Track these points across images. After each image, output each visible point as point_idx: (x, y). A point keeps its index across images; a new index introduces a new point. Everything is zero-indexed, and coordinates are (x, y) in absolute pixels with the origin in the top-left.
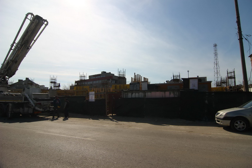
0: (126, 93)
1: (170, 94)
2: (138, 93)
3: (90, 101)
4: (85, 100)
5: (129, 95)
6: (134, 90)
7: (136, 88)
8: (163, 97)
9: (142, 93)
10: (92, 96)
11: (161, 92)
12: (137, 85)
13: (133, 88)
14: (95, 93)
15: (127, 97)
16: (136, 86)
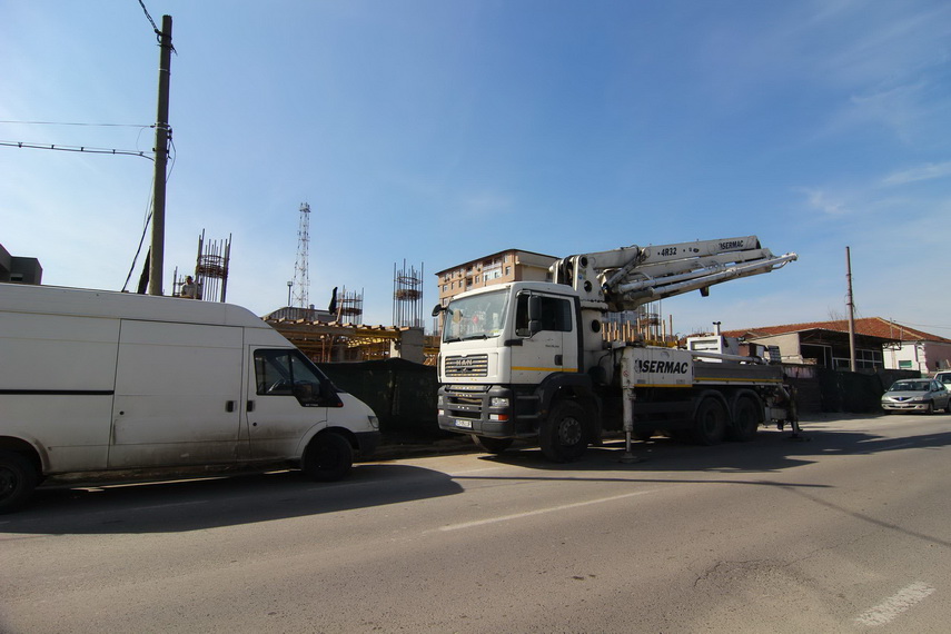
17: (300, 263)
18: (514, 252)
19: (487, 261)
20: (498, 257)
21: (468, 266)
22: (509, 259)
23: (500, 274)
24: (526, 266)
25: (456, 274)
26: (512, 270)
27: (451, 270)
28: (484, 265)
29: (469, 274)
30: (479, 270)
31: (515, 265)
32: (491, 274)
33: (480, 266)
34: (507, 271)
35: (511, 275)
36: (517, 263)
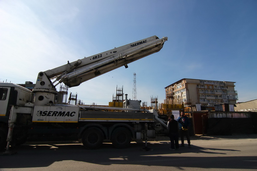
0: (212, 114)
9: (225, 114)
11: (238, 114)
15: (213, 117)
17: (134, 88)
18: (184, 79)
19: (177, 83)
20: (180, 81)
21: (173, 85)
22: (183, 81)
23: (181, 86)
24: (189, 83)
25: (170, 87)
26: (184, 85)
27: (169, 87)
28: (177, 84)
29: (173, 87)
30: (176, 86)
31: (185, 83)
32: (179, 87)
33: (176, 85)
34: (183, 85)
35: (184, 87)
36: (186, 82)
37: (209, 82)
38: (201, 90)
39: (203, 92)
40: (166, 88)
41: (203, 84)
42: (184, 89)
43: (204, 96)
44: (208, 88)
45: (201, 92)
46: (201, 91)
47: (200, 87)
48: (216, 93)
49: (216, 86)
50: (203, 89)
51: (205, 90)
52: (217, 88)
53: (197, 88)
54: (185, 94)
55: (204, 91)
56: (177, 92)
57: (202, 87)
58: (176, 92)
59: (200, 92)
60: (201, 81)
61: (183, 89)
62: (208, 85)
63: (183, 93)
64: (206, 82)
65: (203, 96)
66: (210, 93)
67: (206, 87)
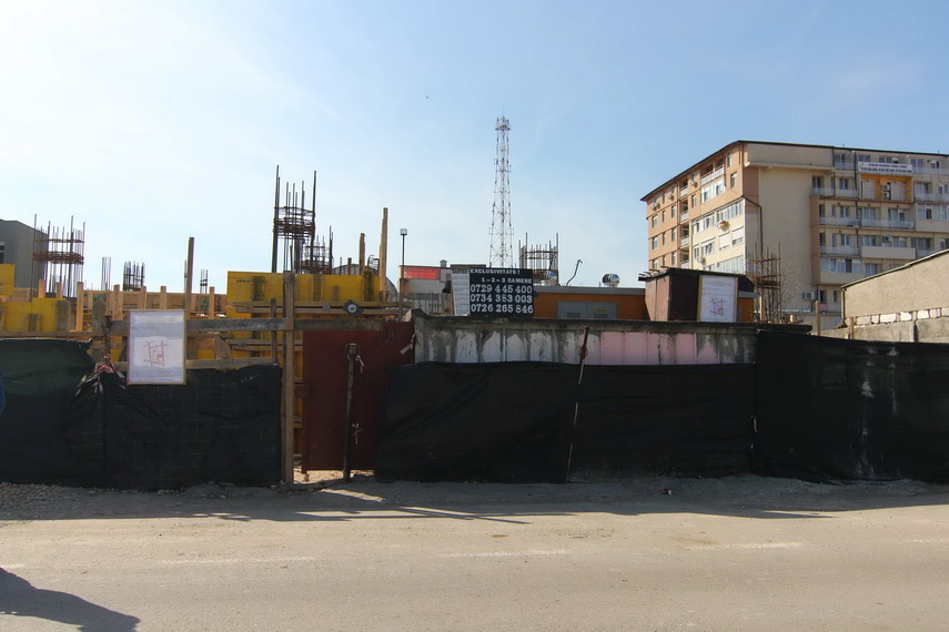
0: (445, 334)
1: (700, 345)
2: (524, 335)
3: (134, 379)
4: (89, 370)
5: (460, 342)
6: (502, 315)
7: (514, 303)
8: (665, 362)
9: (548, 338)
10: (156, 340)
11: (655, 336)
12: (515, 285)
13: (494, 303)
14: (188, 324)
15: (448, 359)
16: (514, 294)
17: (498, 204)
18: (741, 145)
19: (705, 167)
20: (719, 158)
21: (681, 180)
22: (734, 158)
23: (723, 188)
24: (764, 169)
25: (668, 195)
26: (738, 178)
27: (662, 190)
28: (702, 175)
29: (684, 192)
30: (696, 185)
31: (744, 169)
32: (710, 190)
33: (697, 178)
34: (732, 180)
35: (739, 189)
36: (747, 164)
37: (889, 160)
38: (838, 210)
39: (845, 221)
40: (648, 198)
41: (849, 174)
42: (736, 201)
43: (853, 239)
44: (883, 197)
45: (832, 219)
46: (833, 213)
47: (827, 191)
48: (924, 226)
49: (927, 186)
50: (846, 199)
51: (859, 209)
52: (933, 197)
53: (812, 197)
54: (742, 233)
55: (853, 211)
56: (701, 222)
57: (840, 192)
58: (697, 219)
59: (828, 219)
60: (840, 155)
61: (730, 204)
62: (877, 178)
63: (731, 228)
64: (868, 159)
65: (845, 240)
66: (885, 223)
67: (868, 190)
